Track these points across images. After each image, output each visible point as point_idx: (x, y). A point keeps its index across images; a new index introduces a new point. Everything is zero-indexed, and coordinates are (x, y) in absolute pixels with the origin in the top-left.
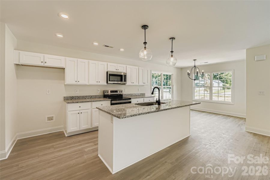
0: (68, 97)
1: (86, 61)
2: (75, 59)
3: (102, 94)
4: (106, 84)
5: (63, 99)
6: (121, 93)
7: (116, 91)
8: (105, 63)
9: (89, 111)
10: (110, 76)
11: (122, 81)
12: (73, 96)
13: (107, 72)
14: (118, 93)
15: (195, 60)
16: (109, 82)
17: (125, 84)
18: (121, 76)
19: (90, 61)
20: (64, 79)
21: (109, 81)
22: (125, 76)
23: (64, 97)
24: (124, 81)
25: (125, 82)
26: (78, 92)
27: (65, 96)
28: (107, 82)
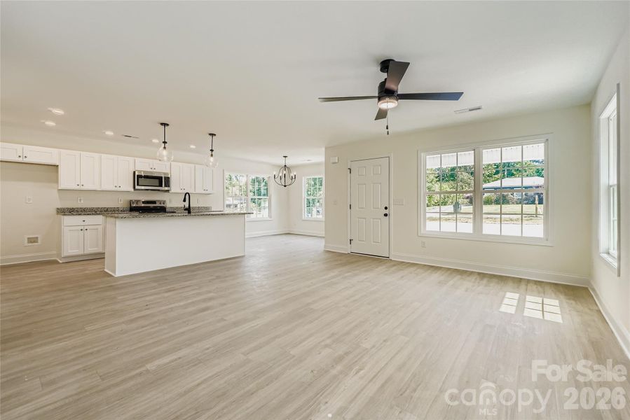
0: (64, 209)
1: (96, 155)
2: (77, 153)
3: (126, 206)
4: (132, 190)
5: (55, 212)
6: (162, 205)
7: (154, 202)
8: (131, 159)
9: (100, 228)
10: (140, 179)
11: (161, 185)
12: (74, 207)
13: (134, 173)
14: (157, 205)
15: (285, 157)
16: (137, 187)
17: (168, 191)
18: (160, 179)
19: (104, 156)
20: (56, 181)
21: (138, 185)
22: (168, 179)
23: (58, 209)
24: (166, 186)
25: (166, 188)
26: (82, 202)
27: (59, 207)
28: (134, 187)
